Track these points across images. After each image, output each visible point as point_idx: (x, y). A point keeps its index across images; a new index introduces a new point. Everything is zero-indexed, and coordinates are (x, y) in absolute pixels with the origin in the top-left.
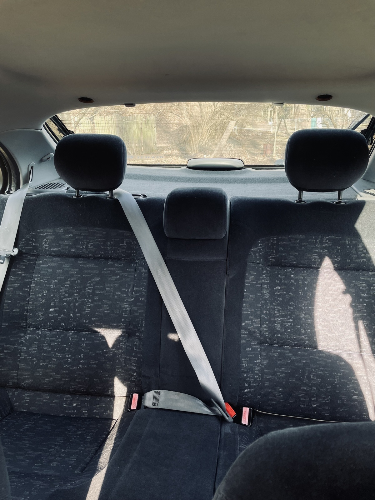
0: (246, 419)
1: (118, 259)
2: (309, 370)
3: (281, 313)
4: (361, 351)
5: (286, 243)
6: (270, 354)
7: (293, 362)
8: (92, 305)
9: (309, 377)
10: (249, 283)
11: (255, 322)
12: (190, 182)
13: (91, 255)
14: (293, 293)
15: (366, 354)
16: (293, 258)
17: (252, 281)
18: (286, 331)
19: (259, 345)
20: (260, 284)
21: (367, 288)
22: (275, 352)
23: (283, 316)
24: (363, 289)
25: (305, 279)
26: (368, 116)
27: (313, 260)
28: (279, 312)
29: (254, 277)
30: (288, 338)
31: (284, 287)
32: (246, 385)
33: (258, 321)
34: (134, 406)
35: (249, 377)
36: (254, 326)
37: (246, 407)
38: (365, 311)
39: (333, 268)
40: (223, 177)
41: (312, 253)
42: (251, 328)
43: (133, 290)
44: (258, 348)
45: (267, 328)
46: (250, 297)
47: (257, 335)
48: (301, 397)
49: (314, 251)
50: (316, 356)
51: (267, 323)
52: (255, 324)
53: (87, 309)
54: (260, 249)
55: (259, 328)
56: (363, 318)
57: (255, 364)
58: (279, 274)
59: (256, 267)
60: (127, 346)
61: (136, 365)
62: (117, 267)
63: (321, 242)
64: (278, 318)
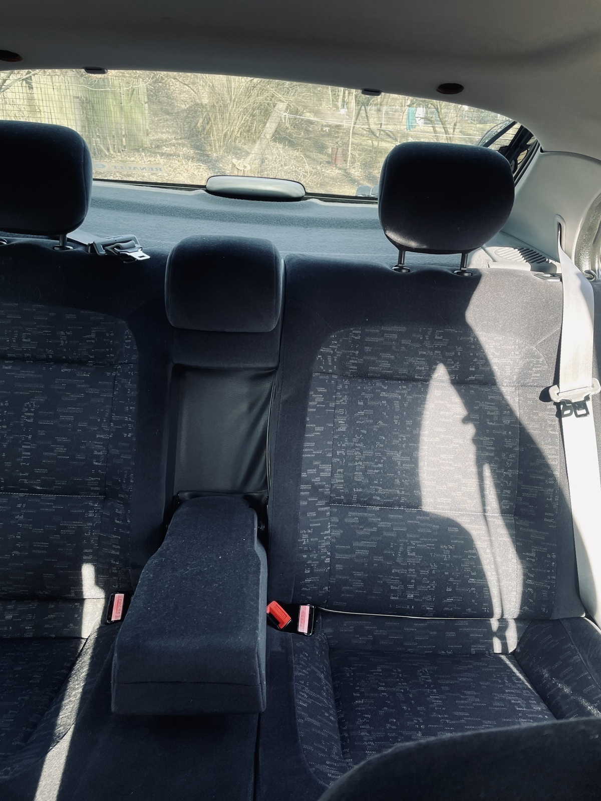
0: (304, 624)
1: (81, 362)
2: (405, 544)
3: (365, 454)
4: (484, 511)
5: (377, 340)
6: (346, 520)
7: (380, 530)
8: (34, 446)
9: (404, 554)
10: (313, 407)
11: (323, 471)
12: (211, 220)
13: (28, 355)
14: (384, 422)
15: (491, 515)
16: (386, 365)
17: (319, 403)
18: (371, 483)
19: (328, 506)
20: (331, 408)
21: (497, 413)
22: (353, 517)
23: (367, 459)
24: (492, 414)
25: (404, 399)
26: (514, 123)
27: (418, 368)
28: (362, 453)
29: (323, 397)
30: (375, 494)
31: (371, 412)
32: (306, 572)
33: (328, 468)
34: (116, 615)
35: (312, 559)
36: (321, 477)
37: (305, 604)
38: (493, 448)
39: (449, 381)
40: (270, 213)
41: (417, 357)
42: (317, 480)
43: (110, 420)
44: (326, 511)
45: (341, 479)
46: (314, 430)
47: (326, 491)
48: (392, 584)
49: (420, 353)
50: (416, 521)
51: (342, 470)
52: (322, 474)
53: (24, 453)
54: (333, 349)
55: (328, 480)
56: (490, 460)
57: (321, 537)
58: (362, 390)
59: (326, 379)
60: (102, 515)
61: (118, 547)
62: (79, 378)
63: (432, 339)
64: (360, 463)
